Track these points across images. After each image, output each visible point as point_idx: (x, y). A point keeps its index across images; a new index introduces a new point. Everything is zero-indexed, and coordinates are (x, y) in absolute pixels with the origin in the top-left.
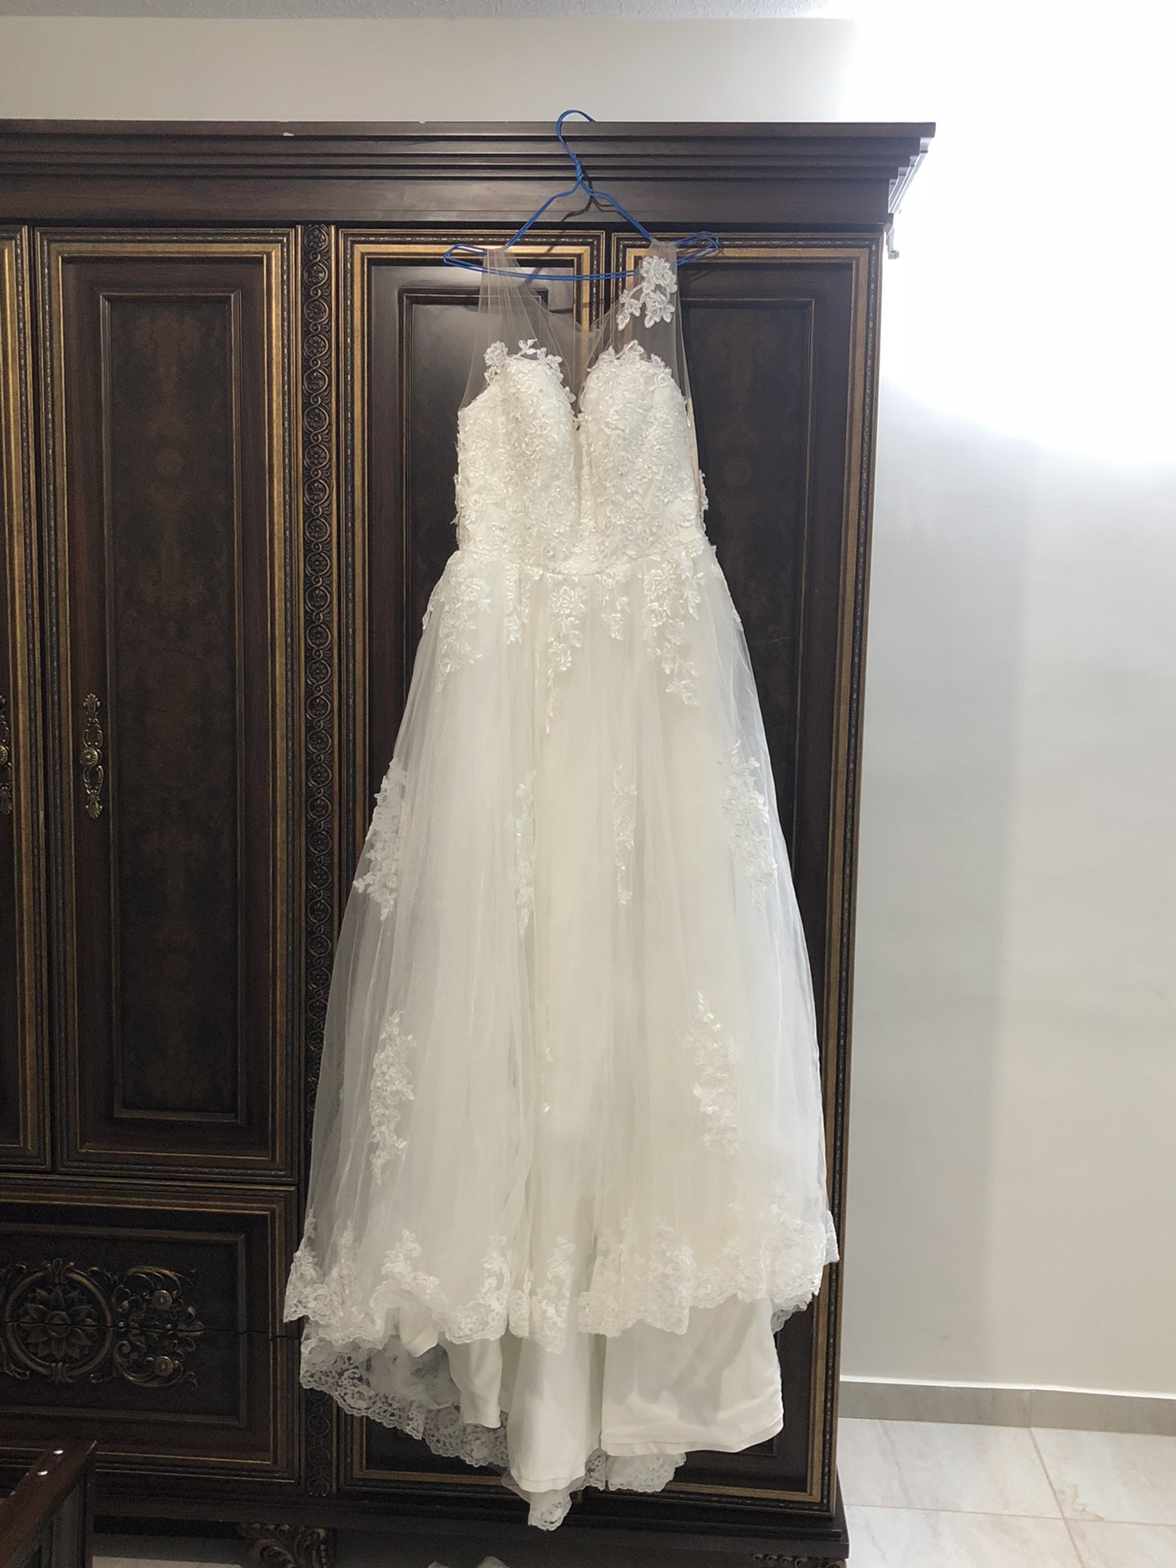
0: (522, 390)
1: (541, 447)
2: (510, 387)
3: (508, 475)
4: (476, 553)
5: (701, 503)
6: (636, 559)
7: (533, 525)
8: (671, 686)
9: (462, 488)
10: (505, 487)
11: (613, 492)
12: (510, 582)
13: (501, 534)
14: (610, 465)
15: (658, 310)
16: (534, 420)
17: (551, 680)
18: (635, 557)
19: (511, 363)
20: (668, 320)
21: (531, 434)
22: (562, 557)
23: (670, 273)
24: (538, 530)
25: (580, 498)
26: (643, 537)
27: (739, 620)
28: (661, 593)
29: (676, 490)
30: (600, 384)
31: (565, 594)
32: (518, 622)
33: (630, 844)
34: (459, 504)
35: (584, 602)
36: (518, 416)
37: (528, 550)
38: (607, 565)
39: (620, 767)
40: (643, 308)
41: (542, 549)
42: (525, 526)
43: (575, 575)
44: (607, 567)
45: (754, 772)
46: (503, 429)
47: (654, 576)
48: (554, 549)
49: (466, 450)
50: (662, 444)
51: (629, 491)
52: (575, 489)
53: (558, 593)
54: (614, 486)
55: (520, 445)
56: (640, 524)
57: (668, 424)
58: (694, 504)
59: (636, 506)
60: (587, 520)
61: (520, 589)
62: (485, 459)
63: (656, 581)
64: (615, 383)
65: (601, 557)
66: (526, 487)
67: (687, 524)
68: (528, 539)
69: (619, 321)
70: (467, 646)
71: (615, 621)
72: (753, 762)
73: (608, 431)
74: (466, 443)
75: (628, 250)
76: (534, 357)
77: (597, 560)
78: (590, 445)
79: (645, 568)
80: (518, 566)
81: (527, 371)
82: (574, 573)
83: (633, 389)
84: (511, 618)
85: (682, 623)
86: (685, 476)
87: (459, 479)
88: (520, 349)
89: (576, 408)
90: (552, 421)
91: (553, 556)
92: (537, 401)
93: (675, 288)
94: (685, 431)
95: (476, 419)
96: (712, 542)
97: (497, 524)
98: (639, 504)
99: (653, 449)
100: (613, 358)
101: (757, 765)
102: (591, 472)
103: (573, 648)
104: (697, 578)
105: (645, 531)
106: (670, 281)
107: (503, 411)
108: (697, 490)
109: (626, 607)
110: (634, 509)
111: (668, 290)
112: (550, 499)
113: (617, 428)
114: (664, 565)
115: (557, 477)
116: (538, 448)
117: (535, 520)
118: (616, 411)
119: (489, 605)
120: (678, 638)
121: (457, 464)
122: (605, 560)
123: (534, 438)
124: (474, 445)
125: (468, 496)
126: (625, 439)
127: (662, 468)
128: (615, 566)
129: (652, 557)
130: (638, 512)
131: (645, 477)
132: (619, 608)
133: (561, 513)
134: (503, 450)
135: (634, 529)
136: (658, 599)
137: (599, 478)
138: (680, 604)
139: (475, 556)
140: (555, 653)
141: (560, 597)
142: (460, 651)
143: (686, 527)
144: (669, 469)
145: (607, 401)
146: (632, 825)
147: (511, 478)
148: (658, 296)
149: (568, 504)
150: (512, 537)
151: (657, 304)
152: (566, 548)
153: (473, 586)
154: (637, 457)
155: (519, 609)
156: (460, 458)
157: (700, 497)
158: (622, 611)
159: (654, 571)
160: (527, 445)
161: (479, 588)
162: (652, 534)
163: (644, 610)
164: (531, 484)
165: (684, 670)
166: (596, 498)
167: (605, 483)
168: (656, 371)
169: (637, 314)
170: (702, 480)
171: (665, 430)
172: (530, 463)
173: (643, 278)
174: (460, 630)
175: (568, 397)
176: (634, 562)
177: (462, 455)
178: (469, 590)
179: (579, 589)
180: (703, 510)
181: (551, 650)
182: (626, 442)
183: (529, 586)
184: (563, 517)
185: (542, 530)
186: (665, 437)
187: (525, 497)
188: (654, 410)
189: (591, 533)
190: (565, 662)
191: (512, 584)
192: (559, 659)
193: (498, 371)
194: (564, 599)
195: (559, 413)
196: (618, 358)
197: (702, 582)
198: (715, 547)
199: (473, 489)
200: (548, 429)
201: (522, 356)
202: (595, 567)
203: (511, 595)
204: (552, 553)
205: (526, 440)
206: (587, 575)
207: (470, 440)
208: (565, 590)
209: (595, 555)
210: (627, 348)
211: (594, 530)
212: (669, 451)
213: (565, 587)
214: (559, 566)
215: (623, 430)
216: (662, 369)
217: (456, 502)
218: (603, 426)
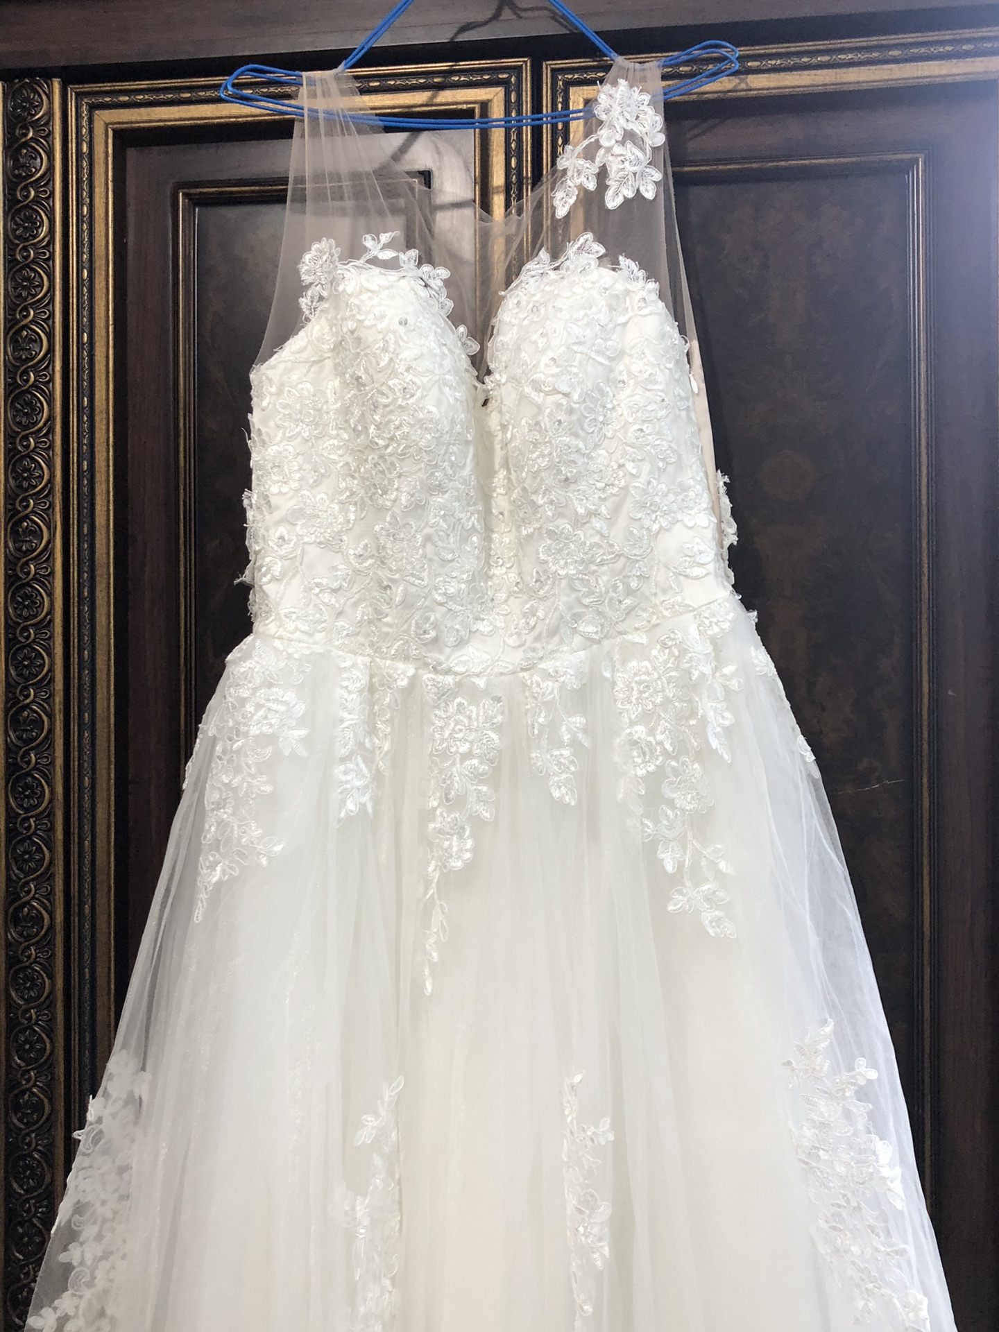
0: (367, 323)
1: (406, 429)
2: (344, 319)
3: (347, 489)
4: (280, 638)
5: (721, 533)
6: (599, 642)
7: (394, 581)
8: (680, 897)
9: (259, 517)
10: (341, 511)
11: (550, 513)
12: (349, 692)
13: (333, 601)
14: (544, 463)
15: (631, 177)
16: (389, 378)
17: (434, 885)
18: (596, 637)
19: (347, 275)
20: (649, 194)
21: (386, 406)
22: (451, 640)
23: (651, 111)
24: (405, 591)
25: (489, 529)
26: (611, 599)
27: (810, 757)
28: (650, 707)
29: (675, 507)
30: (522, 316)
31: (459, 712)
32: (365, 770)
33: (602, 1255)
34: (253, 545)
35: (498, 729)
36: (361, 373)
37: (386, 629)
38: (541, 654)
39: (577, 1079)
40: (602, 174)
41: (413, 628)
42: (380, 582)
43: (478, 675)
44: (541, 658)
45: (864, 1093)
46: (335, 403)
47: (635, 674)
48: (436, 626)
49: (263, 442)
50: (644, 421)
51: (581, 511)
52: (478, 512)
53: (446, 711)
54: (551, 502)
55: (366, 429)
56: (604, 573)
57: (656, 383)
58: (710, 533)
59: (596, 539)
60: (504, 569)
61: (372, 705)
62: (300, 459)
63: (639, 683)
64: (550, 309)
65: (529, 639)
66: (381, 509)
67: (698, 571)
68: (384, 608)
69: (557, 203)
70: (253, 826)
71: (559, 764)
72: (863, 1070)
73: (538, 398)
74: (264, 430)
75: (572, 90)
76: (392, 265)
77: (523, 645)
78: (504, 428)
79: (616, 657)
80: (368, 659)
81: (376, 288)
82: (477, 670)
83: (585, 321)
84: (351, 765)
85: (696, 766)
86: (691, 482)
87: (252, 500)
88: (366, 249)
89: (480, 365)
90: (425, 380)
91: (436, 640)
92: (396, 342)
93: (661, 139)
94: (687, 399)
95: (282, 385)
96: (748, 604)
97: (325, 581)
98: (602, 535)
99: (626, 432)
100: (548, 268)
101: (873, 1075)
102: (509, 479)
103: (477, 822)
104: (723, 676)
105: (615, 587)
106: (652, 127)
107: (336, 366)
108: (715, 508)
109: (580, 735)
110: (591, 547)
111: (648, 142)
112: (427, 530)
113: (555, 391)
114: (654, 652)
115: (440, 489)
116: (398, 433)
117: (399, 570)
118: (553, 359)
119: (303, 740)
120: (689, 796)
121: (249, 472)
122: (538, 645)
123: (391, 412)
124: (280, 434)
125: (267, 530)
126: (571, 411)
127: (646, 467)
128: (556, 655)
129: (629, 637)
130: (601, 551)
131: (613, 485)
132: (566, 738)
133: (450, 557)
134: (335, 442)
135: (593, 581)
136: (646, 717)
137: (524, 489)
138: (690, 727)
139: (277, 643)
140: (441, 831)
141: (449, 718)
142: (240, 838)
143: (697, 578)
144: (659, 469)
145: (535, 342)
146: (605, 1210)
147: (352, 493)
148: (630, 151)
149: (465, 539)
150: (355, 605)
151: (627, 164)
152: (462, 623)
153: (270, 705)
154: (596, 446)
155: (368, 745)
156: (255, 459)
157: (721, 521)
158: (575, 744)
159: (634, 663)
160: (378, 427)
161: (282, 708)
162: (630, 592)
163: (618, 740)
164: (389, 504)
165: (703, 863)
166: (519, 527)
167: (534, 497)
168: (630, 287)
169: (591, 186)
170: (723, 489)
171: (648, 394)
172: (385, 461)
173: (601, 123)
174: (241, 794)
175: (463, 344)
176: (595, 647)
177: (259, 452)
178: (261, 713)
179: (487, 702)
180: (727, 544)
181: (432, 826)
182: (574, 418)
183: (388, 699)
184: (455, 564)
185: (413, 590)
186: (650, 408)
187: (377, 528)
188: (626, 359)
189: (510, 595)
190: (461, 851)
191: (354, 696)
192: (447, 843)
193: (325, 294)
194: (457, 723)
195: (441, 365)
196: (557, 268)
197: (734, 684)
198: (755, 613)
199: (278, 515)
200: (418, 394)
201: (368, 261)
202: (517, 657)
203: (350, 718)
204: (433, 634)
205: (377, 417)
206: (501, 674)
207: (272, 423)
208: (460, 704)
209: (519, 634)
210: (572, 249)
211: (516, 589)
212: (659, 433)
213: (458, 700)
214: (447, 659)
215: (566, 395)
216: (641, 283)
217: (247, 543)
218: (528, 390)
